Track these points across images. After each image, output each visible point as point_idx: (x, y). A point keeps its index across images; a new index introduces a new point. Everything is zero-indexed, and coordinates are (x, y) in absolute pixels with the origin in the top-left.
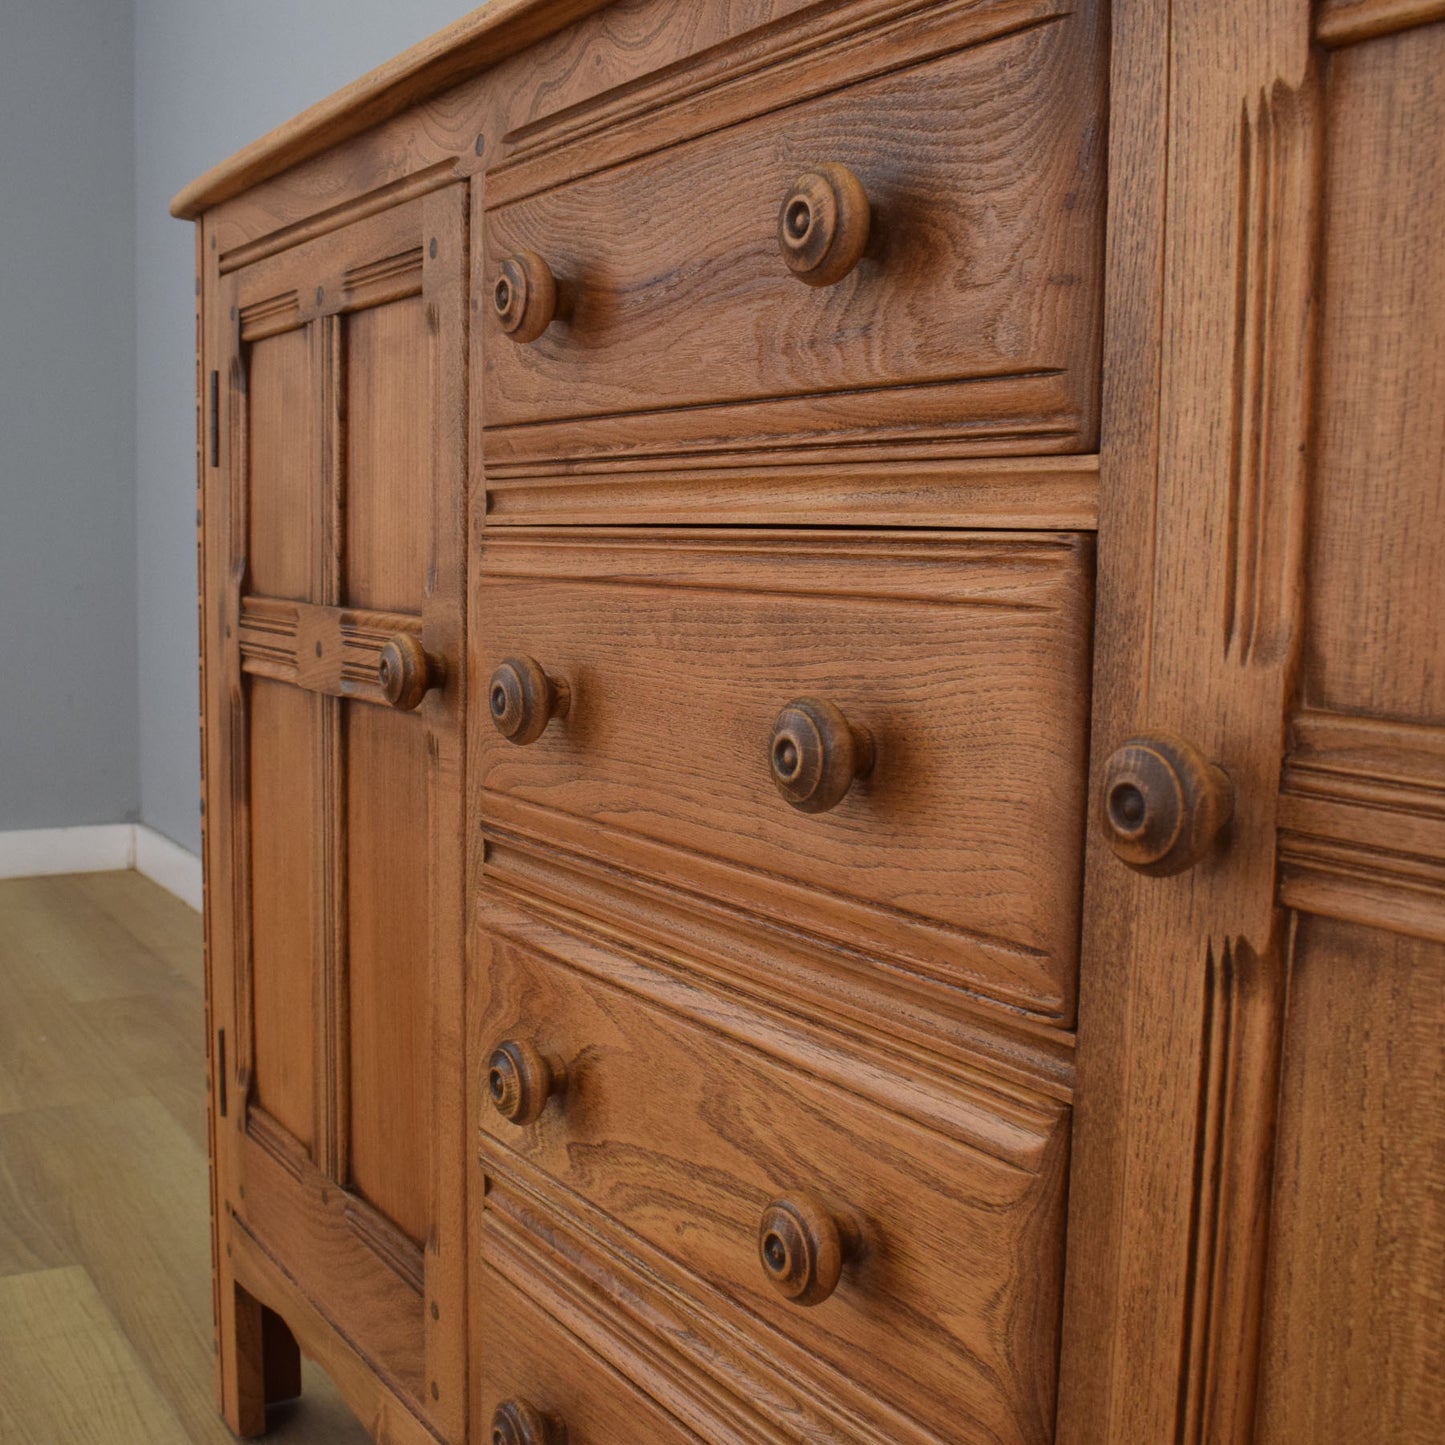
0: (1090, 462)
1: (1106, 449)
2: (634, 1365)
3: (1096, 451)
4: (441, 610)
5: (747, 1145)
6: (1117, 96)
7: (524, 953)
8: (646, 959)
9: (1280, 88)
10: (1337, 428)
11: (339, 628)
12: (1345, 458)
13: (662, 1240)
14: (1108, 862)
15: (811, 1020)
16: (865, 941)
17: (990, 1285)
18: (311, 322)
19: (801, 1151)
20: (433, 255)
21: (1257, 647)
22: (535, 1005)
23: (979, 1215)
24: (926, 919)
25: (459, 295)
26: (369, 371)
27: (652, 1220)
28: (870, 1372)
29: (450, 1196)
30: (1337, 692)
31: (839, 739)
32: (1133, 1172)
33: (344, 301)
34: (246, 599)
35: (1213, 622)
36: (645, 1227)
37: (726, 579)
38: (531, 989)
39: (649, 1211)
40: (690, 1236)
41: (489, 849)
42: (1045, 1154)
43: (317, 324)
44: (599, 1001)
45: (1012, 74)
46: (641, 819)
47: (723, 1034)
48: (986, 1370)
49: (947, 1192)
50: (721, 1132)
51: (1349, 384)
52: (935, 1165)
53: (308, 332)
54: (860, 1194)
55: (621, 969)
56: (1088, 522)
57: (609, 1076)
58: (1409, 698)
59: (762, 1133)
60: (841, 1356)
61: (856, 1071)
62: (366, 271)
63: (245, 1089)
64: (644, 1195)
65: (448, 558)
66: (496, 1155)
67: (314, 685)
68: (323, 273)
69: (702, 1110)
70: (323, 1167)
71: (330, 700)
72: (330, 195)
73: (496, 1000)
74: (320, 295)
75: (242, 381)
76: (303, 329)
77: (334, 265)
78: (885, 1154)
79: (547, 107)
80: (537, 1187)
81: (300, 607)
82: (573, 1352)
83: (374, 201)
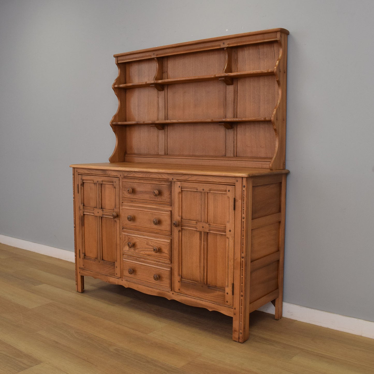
0: (171, 207)
2: (140, 263)
4: (116, 210)
6: (172, 189)
7: (128, 236)
8: (141, 235)
9: (180, 192)
10: (183, 207)
11: (102, 211)
12: (183, 208)
13: (143, 253)
14: (173, 226)
15: (155, 237)
17: (167, 249)
18: (96, 183)
19: (154, 245)
20: (115, 182)
21: (180, 216)
22: (130, 240)
23: (166, 246)
24: (163, 230)
25: (119, 187)
26: (105, 189)
27: (142, 252)
28: (160, 257)
29: (118, 257)
30: (183, 218)
31: (158, 221)
32: (175, 241)
33: (102, 183)
34: (84, 207)
35: (177, 215)
36: (141, 253)
38: (129, 238)
40: (146, 253)
41: (123, 229)
42: (170, 242)
43: (98, 184)
44: (136, 238)
45: (167, 187)
46: (141, 226)
47: (148, 239)
48: (167, 254)
49: (164, 245)
50: (148, 245)
51: (183, 205)
53: (96, 185)
54: (159, 246)
55: (138, 236)
56: (171, 210)
57: (137, 243)
58: (186, 219)
59: (151, 244)
60: (158, 256)
61: (158, 239)
62: (105, 181)
63: (84, 255)
64: (141, 251)
65: (117, 206)
66: (125, 252)
67: (97, 216)
68: (98, 180)
69: (146, 244)
70: (99, 259)
71: (99, 217)
72: (99, 173)
73: (125, 240)
74: (98, 181)
75: (83, 186)
76: (95, 184)
77: (100, 179)
78: (160, 244)
79: (129, 175)
80: (130, 253)
81: (94, 208)
82: (134, 264)
83: (106, 176)
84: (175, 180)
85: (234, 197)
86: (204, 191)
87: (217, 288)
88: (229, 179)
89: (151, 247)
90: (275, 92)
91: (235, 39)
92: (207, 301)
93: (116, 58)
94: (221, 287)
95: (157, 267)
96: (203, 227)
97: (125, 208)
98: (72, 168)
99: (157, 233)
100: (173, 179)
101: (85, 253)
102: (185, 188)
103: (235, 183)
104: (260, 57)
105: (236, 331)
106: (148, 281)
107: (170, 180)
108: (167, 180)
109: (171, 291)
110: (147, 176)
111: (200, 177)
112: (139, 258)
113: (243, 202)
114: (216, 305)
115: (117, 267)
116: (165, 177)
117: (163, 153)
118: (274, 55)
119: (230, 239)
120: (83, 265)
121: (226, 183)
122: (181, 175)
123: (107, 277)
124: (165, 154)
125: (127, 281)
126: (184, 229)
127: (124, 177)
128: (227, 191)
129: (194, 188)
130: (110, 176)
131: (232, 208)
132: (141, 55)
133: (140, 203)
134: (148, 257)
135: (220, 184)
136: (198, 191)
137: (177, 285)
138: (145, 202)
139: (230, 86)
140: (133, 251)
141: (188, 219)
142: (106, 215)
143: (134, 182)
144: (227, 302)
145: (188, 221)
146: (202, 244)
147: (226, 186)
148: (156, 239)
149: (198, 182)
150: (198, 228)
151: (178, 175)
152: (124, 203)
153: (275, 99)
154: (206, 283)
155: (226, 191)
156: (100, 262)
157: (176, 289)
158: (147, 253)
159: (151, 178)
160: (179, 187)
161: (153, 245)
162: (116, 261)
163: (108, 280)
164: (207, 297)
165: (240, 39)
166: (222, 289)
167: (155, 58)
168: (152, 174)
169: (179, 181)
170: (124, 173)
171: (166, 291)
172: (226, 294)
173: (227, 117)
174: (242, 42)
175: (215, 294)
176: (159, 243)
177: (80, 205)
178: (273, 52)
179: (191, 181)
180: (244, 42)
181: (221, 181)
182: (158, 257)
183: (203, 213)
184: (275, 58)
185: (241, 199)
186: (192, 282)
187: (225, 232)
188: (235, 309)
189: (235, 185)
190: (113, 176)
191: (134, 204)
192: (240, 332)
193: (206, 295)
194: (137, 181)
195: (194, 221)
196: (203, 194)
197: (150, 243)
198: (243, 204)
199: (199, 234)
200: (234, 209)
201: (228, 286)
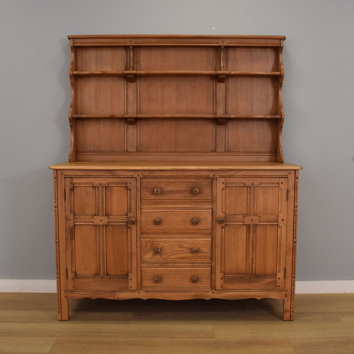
1: (213, 203)
3: (212, 203)
4: (132, 215)
5: (184, 248)
6: (213, 186)
7: (151, 242)
9: (224, 188)
11: (107, 218)
12: (226, 204)
14: (214, 224)
15: (190, 238)
16: (195, 232)
17: (208, 248)
18: (98, 187)
19: (190, 246)
21: (223, 213)
22: (154, 246)
23: (207, 245)
24: (201, 229)
25: (135, 188)
27: (172, 257)
29: (134, 267)
30: (227, 214)
33: (107, 185)
34: (75, 216)
35: (221, 212)
36: (171, 258)
37: (180, 211)
38: (152, 244)
39: (171, 256)
40: (177, 256)
41: (141, 235)
42: (211, 240)
43: (100, 188)
45: (207, 184)
46: (170, 228)
47: (180, 241)
48: (208, 253)
50: (181, 248)
51: (226, 201)
52: (203, 243)
53: (96, 188)
54: (195, 247)
55: (166, 240)
56: (212, 207)
57: (165, 248)
58: (230, 214)
59: (186, 246)
61: (195, 240)
62: (112, 183)
63: (75, 274)
64: (171, 255)
65: (133, 211)
66: (146, 260)
67: (99, 224)
68: (101, 182)
69: (179, 247)
70: (102, 275)
71: (103, 225)
72: (103, 174)
73: (146, 247)
74: (100, 184)
75: (73, 191)
76: (94, 187)
77: (105, 182)
78: (198, 244)
79: (151, 175)
80: (153, 260)
81: (94, 216)
82: (160, 271)
83: (114, 177)
84: (216, 176)
85: (287, 189)
86: (254, 185)
87: (267, 276)
88: (281, 172)
89: (184, 249)
90: (268, 93)
91: (236, 39)
92: (255, 290)
93: (72, 39)
94: (271, 274)
95: (192, 269)
96: (252, 220)
97: (147, 211)
98: (53, 170)
99: (192, 233)
100: (214, 176)
101: (75, 272)
102: (229, 184)
103: (288, 176)
104: (253, 59)
105: (288, 311)
106: (181, 286)
107: (211, 177)
108: (207, 177)
109: (211, 290)
110: (179, 174)
111: (249, 172)
112: (165, 263)
113: (296, 192)
114: (266, 293)
115: (131, 279)
116: (205, 174)
117: (134, 150)
118: (267, 59)
119: (282, 228)
120: (74, 287)
121: (277, 176)
122: (224, 171)
123: (115, 293)
124: (137, 151)
125: (146, 291)
126: (228, 225)
127: (144, 177)
128: (280, 183)
129: (241, 183)
130: (122, 177)
131: (285, 199)
132: (112, 40)
133: (168, 203)
134: (180, 261)
135: (271, 177)
136: (246, 186)
137: (219, 282)
138: (177, 202)
139: (220, 83)
140: (159, 256)
141: (232, 214)
142: (112, 223)
143: (161, 181)
144: (279, 286)
145: (234, 217)
146: (251, 236)
147: (279, 178)
148: (192, 240)
149: (246, 177)
150: (245, 222)
151: (221, 172)
152: (144, 206)
153: (268, 99)
154: (254, 274)
155: (278, 183)
156: (103, 278)
157: (218, 287)
158: (180, 256)
159: (184, 176)
160: (223, 183)
161: (188, 247)
162: (131, 272)
163: (116, 296)
164: (256, 286)
165: (241, 40)
166: (272, 276)
167: (131, 46)
168: (185, 172)
169: (222, 177)
170: (143, 172)
171: (203, 292)
172: (278, 279)
173: (217, 113)
174: (243, 43)
175: (264, 282)
176: (196, 243)
177: (69, 214)
178: (267, 56)
179: (237, 177)
180: (245, 43)
181: (272, 174)
182: (195, 258)
183: (252, 206)
184: (268, 62)
185: (294, 189)
186: (237, 276)
187: (277, 222)
188: (287, 291)
189: (287, 178)
190: (126, 177)
191: (159, 206)
192: (291, 311)
193: (256, 285)
194: (165, 180)
195: (241, 216)
196: (252, 189)
197: (184, 245)
198: (295, 194)
199: (246, 228)
200: (287, 200)
201: (279, 272)
